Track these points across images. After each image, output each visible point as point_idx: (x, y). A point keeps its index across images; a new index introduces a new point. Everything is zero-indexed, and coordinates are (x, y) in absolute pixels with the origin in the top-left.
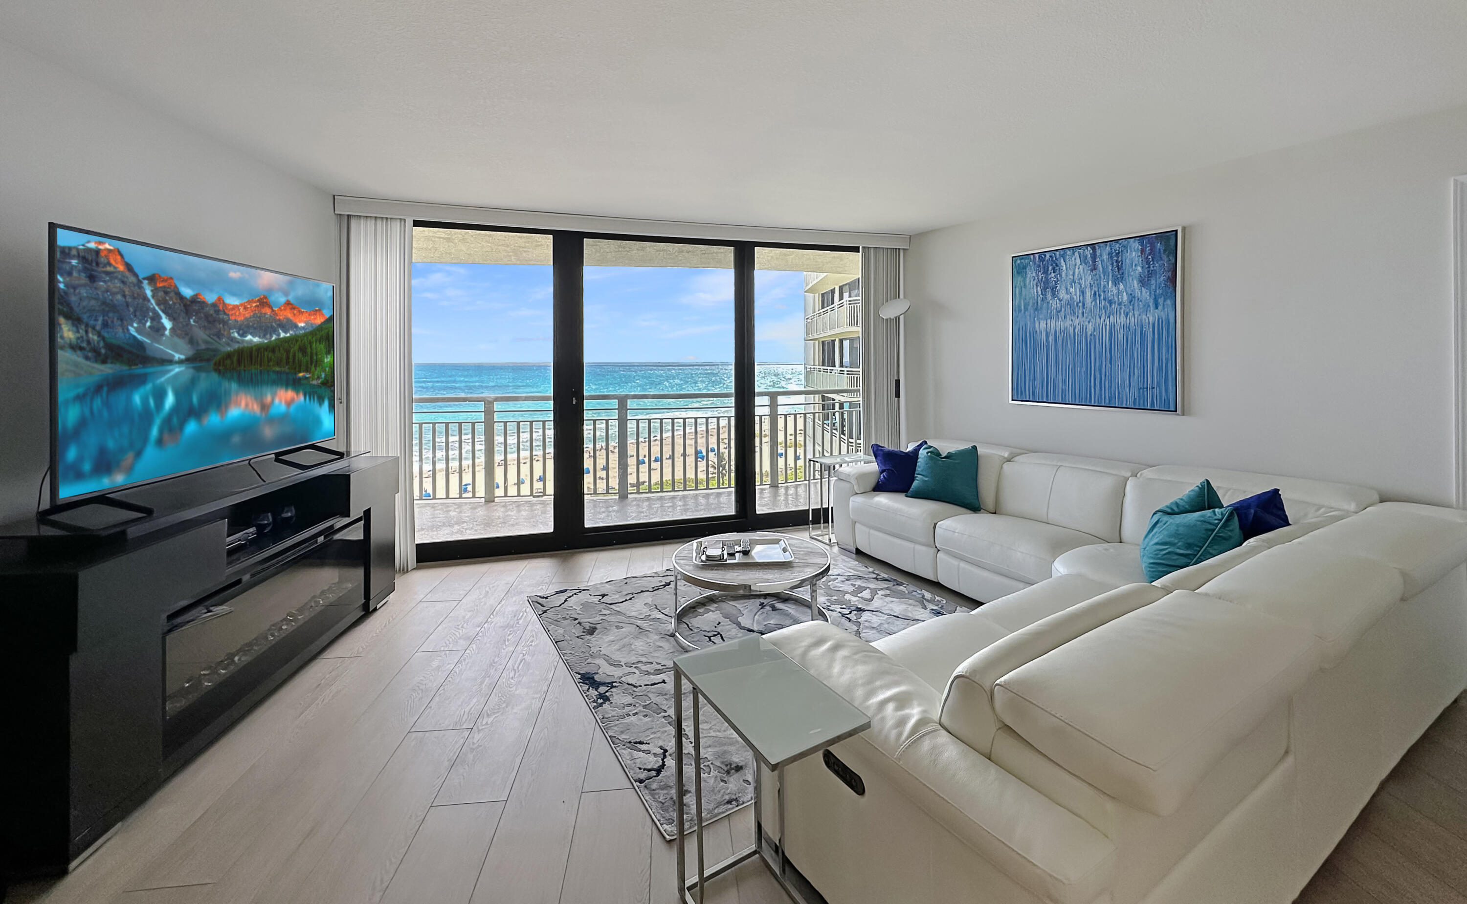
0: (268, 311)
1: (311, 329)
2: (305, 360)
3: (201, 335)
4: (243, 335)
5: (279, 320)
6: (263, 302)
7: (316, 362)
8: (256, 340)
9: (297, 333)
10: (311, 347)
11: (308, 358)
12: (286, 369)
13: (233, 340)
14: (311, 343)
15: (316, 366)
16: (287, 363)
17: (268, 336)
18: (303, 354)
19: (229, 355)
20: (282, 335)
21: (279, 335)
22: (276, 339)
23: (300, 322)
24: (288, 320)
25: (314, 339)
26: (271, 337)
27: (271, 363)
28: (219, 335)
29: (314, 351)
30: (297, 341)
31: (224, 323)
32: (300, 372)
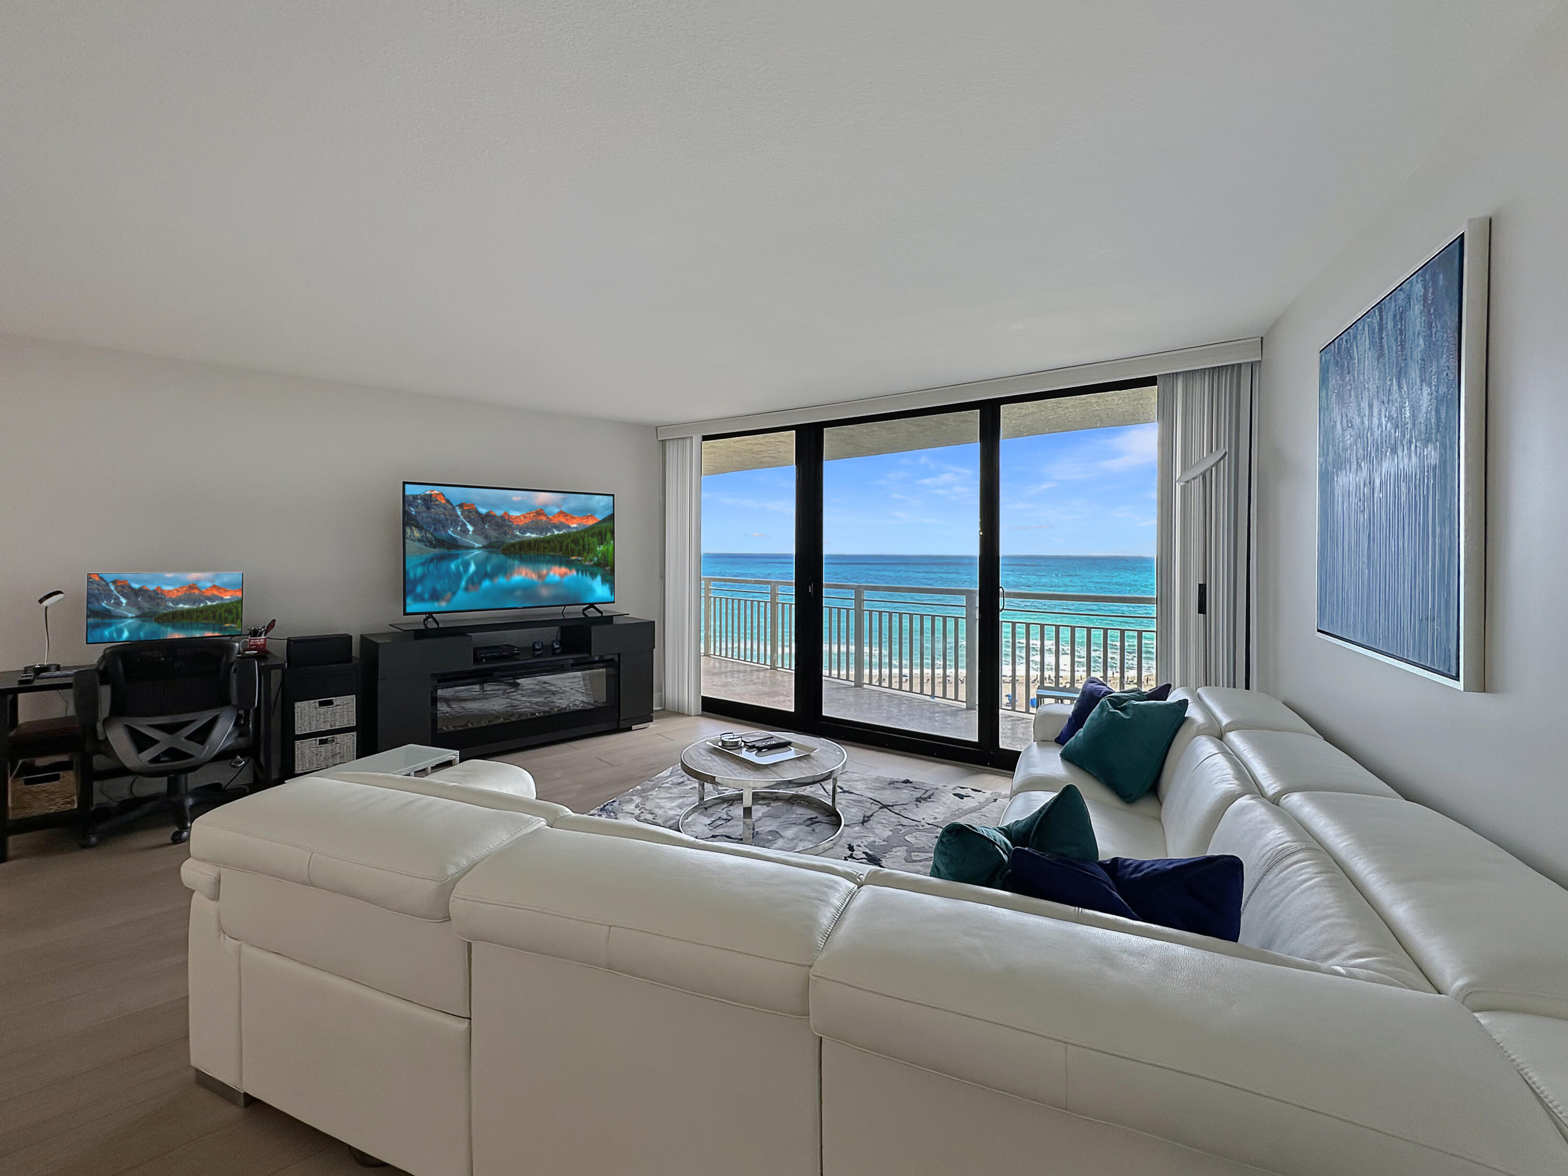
0: (544, 519)
1: (583, 528)
2: (576, 549)
3: (493, 534)
4: (524, 533)
5: (554, 523)
6: (540, 513)
7: (589, 550)
8: (534, 536)
9: (570, 531)
10: (583, 540)
11: (581, 548)
12: (560, 554)
13: (516, 536)
14: (583, 538)
15: (588, 553)
16: (561, 550)
17: (544, 533)
18: (575, 545)
19: (513, 545)
20: (556, 532)
21: (554, 532)
22: (550, 536)
23: (573, 524)
24: (562, 523)
25: (586, 535)
26: (546, 533)
27: (547, 550)
28: (505, 533)
29: (587, 543)
30: (569, 536)
31: (509, 526)
32: (573, 556)
